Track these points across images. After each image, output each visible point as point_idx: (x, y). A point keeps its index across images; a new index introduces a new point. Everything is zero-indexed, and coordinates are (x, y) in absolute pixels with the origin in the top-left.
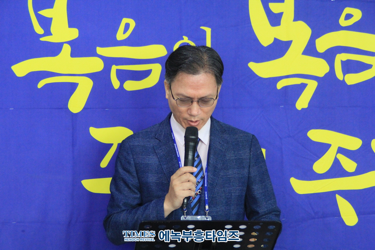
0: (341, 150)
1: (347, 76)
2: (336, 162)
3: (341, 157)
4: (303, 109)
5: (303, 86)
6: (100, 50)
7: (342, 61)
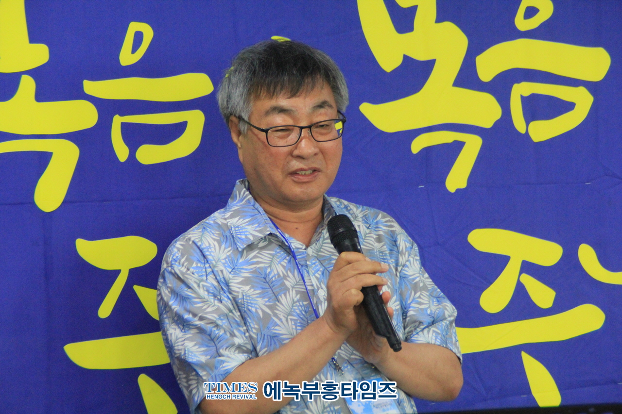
0: (528, 268)
1: (532, 124)
2: (520, 290)
3: (528, 281)
4: (458, 190)
5: (458, 146)
6: (90, 87)
7: (522, 97)
